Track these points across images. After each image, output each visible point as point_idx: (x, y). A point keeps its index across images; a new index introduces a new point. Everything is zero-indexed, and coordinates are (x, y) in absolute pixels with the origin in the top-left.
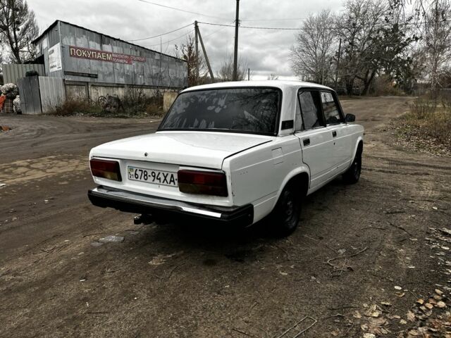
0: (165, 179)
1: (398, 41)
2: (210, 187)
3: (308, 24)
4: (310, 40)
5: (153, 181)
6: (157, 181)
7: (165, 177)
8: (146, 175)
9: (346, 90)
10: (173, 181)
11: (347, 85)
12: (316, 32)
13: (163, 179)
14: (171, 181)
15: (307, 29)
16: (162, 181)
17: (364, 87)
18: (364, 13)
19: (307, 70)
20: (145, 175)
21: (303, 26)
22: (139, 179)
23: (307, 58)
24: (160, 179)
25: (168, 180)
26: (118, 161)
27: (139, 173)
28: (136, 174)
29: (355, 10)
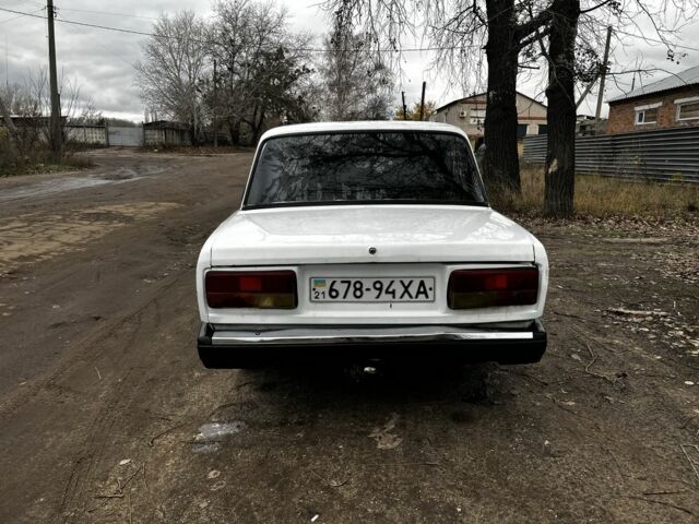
0: (406, 291)
1: (285, 72)
2: (515, 293)
3: (161, 29)
4: (168, 56)
5: (378, 297)
6: (384, 296)
7: (406, 288)
8: (360, 289)
9: (230, 139)
10: (425, 292)
11: (231, 131)
12: (176, 45)
13: (400, 290)
14: (419, 292)
15: (161, 36)
16: (398, 294)
17: (252, 135)
18: (245, 25)
19: (167, 104)
20: (356, 289)
21: (154, 32)
22: (340, 298)
23: (165, 84)
24: (393, 293)
25: (414, 293)
26: (294, 269)
27: (341, 288)
28: (331, 290)
29: (230, 18)
